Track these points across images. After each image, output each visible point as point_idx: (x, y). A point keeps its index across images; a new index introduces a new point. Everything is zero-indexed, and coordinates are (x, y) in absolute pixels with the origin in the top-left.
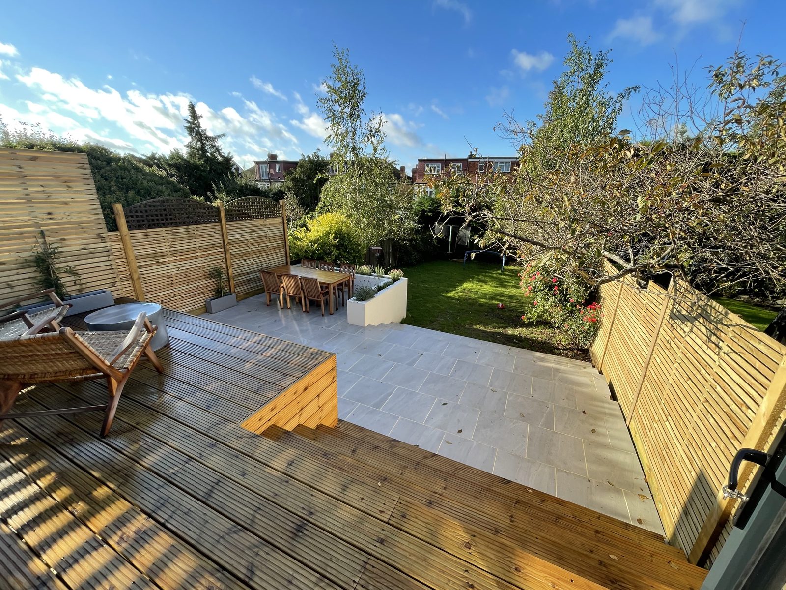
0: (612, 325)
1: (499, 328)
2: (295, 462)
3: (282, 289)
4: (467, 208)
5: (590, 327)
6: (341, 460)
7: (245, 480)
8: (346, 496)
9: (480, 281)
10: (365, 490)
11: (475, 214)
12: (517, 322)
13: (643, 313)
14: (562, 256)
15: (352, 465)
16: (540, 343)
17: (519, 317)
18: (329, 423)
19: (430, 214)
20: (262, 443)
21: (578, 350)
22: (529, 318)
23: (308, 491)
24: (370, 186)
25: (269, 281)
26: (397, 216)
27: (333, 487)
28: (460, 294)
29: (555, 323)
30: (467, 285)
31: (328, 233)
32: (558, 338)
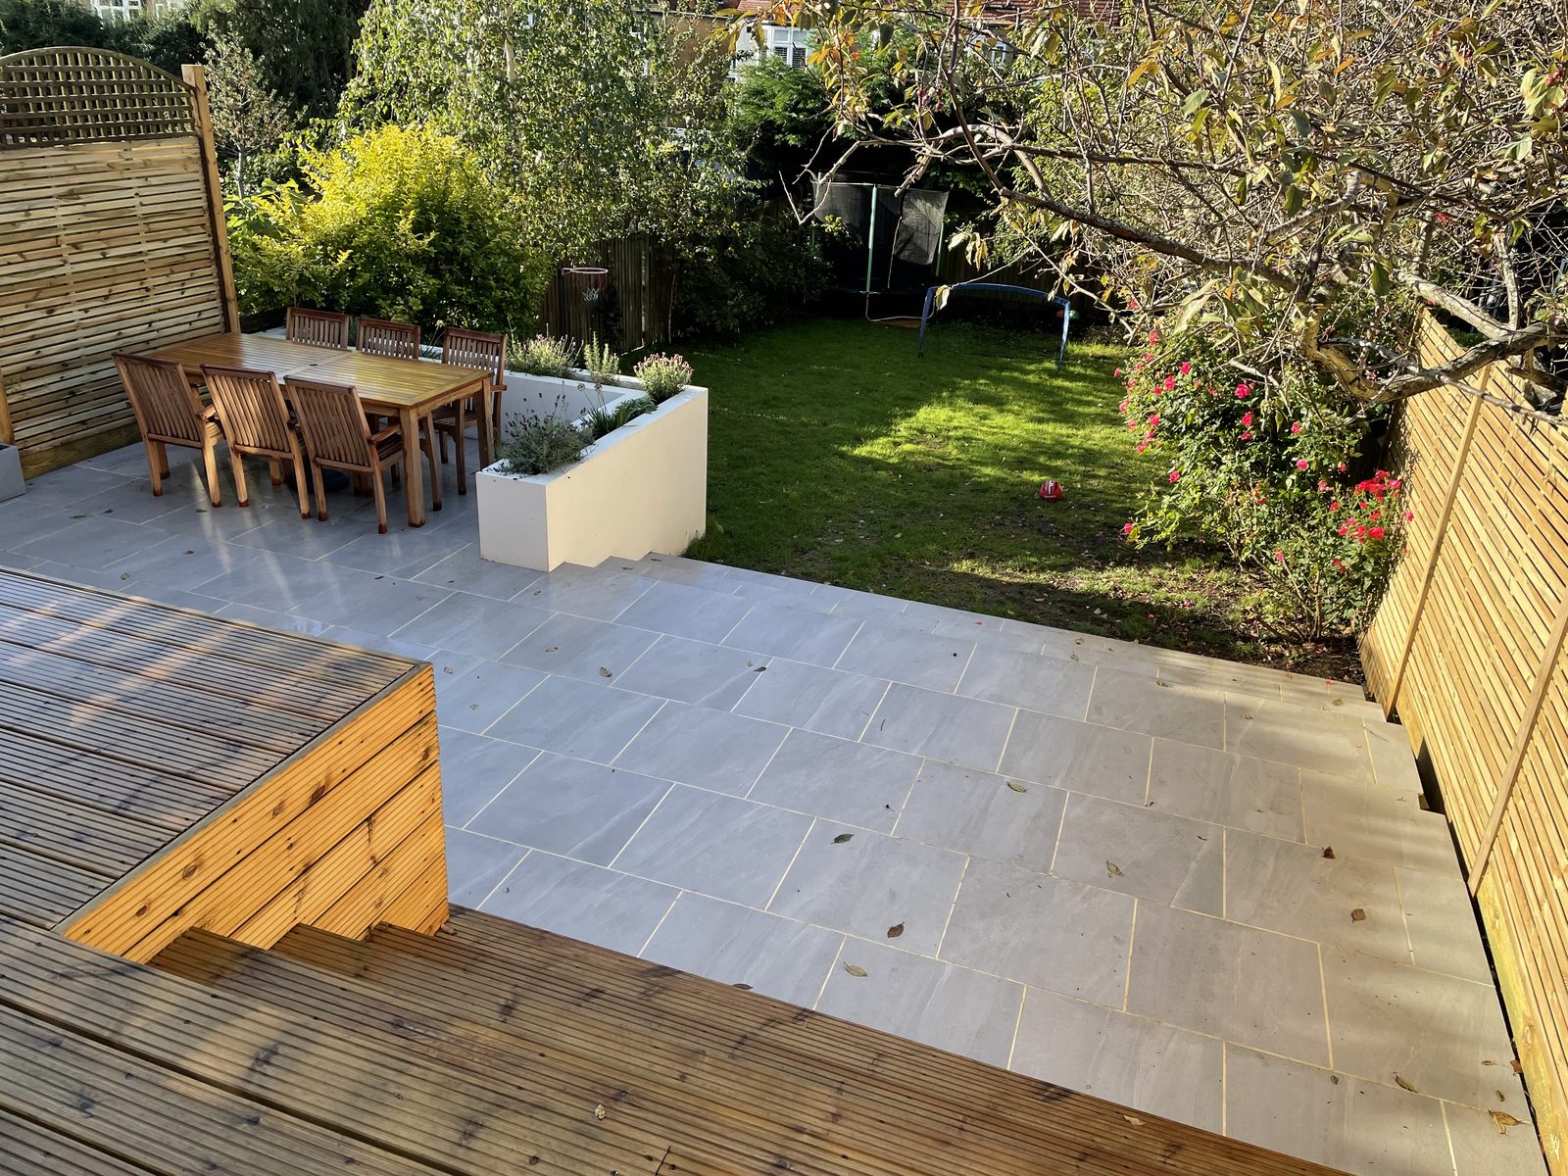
0: (1438, 548)
1: (1042, 570)
2: (282, 1050)
3: (211, 428)
4: (921, 112)
5: (1363, 559)
6: (459, 1040)
7: (92, 1122)
8: (473, 1156)
9: (978, 399)
10: (547, 1129)
11: (950, 132)
12: (1108, 550)
13: (1541, 503)
14: (1253, 292)
15: (500, 1054)
16: (1185, 620)
17: (1114, 529)
18: (411, 917)
19: (792, 140)
20: (155, 992)
21: (1318, 641)
22: (1149, 532)
23: (333, 1146)
24: (559, 19)
25: (154, 399)
26: (667, 147)
27: (427, 1127)
28: (908, 447)
29: (1240, 547)
30: (932, 415)
31: (391, 208)
32: (1249, 601)
